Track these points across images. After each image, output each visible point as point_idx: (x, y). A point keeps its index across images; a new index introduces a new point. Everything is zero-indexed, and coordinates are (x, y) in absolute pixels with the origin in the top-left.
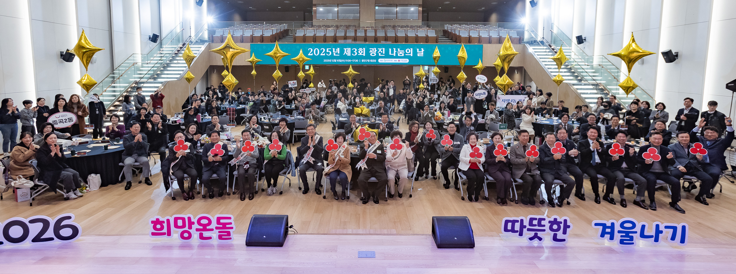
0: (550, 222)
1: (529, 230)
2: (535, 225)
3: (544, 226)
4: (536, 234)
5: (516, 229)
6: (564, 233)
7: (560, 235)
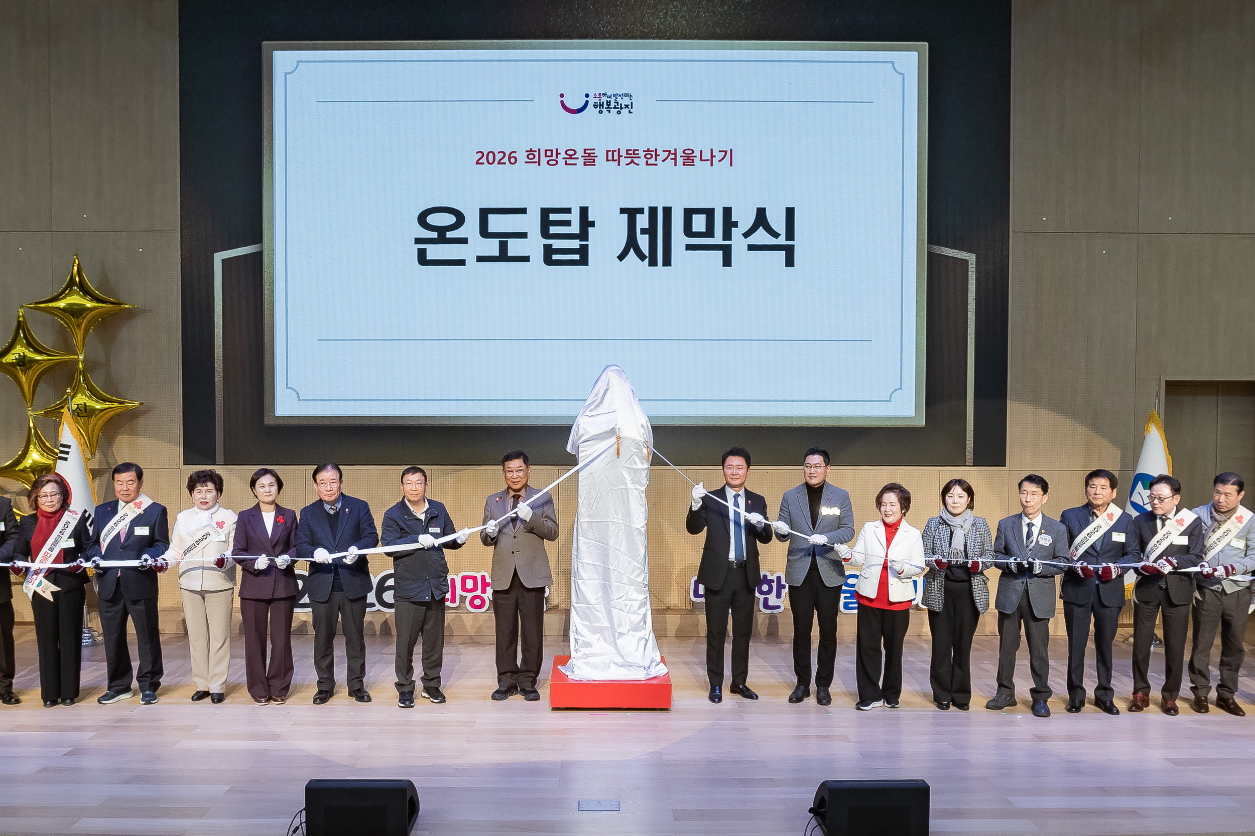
6: (778, 596)
7: (773, 599)
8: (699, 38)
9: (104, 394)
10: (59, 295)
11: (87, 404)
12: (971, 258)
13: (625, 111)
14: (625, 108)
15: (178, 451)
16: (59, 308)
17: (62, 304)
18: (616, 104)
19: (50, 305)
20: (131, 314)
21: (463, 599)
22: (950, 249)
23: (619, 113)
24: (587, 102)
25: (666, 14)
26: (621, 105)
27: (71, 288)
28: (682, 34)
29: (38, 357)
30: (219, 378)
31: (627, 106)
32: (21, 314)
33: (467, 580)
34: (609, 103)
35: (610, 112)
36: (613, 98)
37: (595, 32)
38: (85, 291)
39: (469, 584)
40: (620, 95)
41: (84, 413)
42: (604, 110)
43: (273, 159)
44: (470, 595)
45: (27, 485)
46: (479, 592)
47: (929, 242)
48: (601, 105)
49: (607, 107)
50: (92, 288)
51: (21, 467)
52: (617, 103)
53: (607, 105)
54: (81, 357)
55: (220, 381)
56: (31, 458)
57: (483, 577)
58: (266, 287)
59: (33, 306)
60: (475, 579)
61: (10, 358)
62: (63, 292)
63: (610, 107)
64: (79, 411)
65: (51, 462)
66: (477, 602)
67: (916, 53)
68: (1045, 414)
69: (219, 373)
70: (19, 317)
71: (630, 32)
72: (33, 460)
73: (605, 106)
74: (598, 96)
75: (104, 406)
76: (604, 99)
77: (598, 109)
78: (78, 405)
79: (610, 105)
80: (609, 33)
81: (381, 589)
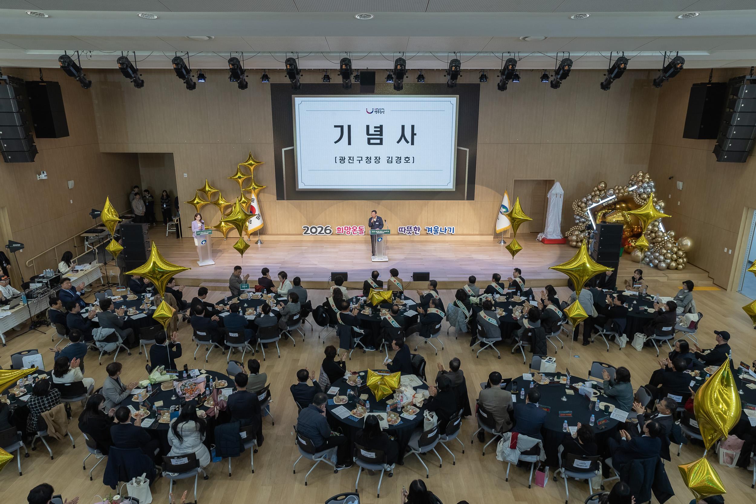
1: (407, 231)
4: (409, 232)
6: (419, 231)
7: (417, 232)
9: (258, 184)
10: (247, 162)
12: (468, 150)
13: (382, 113)
15: (275, 197)
16: (247, 164)
19: (244, 164)
20: (263, 165)
21: (345, 232)
22: (463, 148)
23: (381, 113)
24: (373, 111)
26: (382, 111)
27: (249, 160)
28: (397, 93)
29: (243, 176)
30: (284, 179)
34: (378, 111)
38: (253, 160)
39: (346, 228)
40: (381, 109)
41: (254, 189)
44: (346, 231)
46: (349, 230)
47: (458, 146)
48: (377, 111)
52: (380, 111)
54: (253, 176)
57: (350, 227)
58: (295, 157)
59: (241, 164)
60: (348, 227)
61: (237, 177)
66: (348, 233)
67: (456, 98)
68: (485, 188)
70: (238, 167)
71: (384, 93)
72: (243, 201)
75: (258, 187)
76: (377, 110)
80: (379, 93)
81: (326, 230)
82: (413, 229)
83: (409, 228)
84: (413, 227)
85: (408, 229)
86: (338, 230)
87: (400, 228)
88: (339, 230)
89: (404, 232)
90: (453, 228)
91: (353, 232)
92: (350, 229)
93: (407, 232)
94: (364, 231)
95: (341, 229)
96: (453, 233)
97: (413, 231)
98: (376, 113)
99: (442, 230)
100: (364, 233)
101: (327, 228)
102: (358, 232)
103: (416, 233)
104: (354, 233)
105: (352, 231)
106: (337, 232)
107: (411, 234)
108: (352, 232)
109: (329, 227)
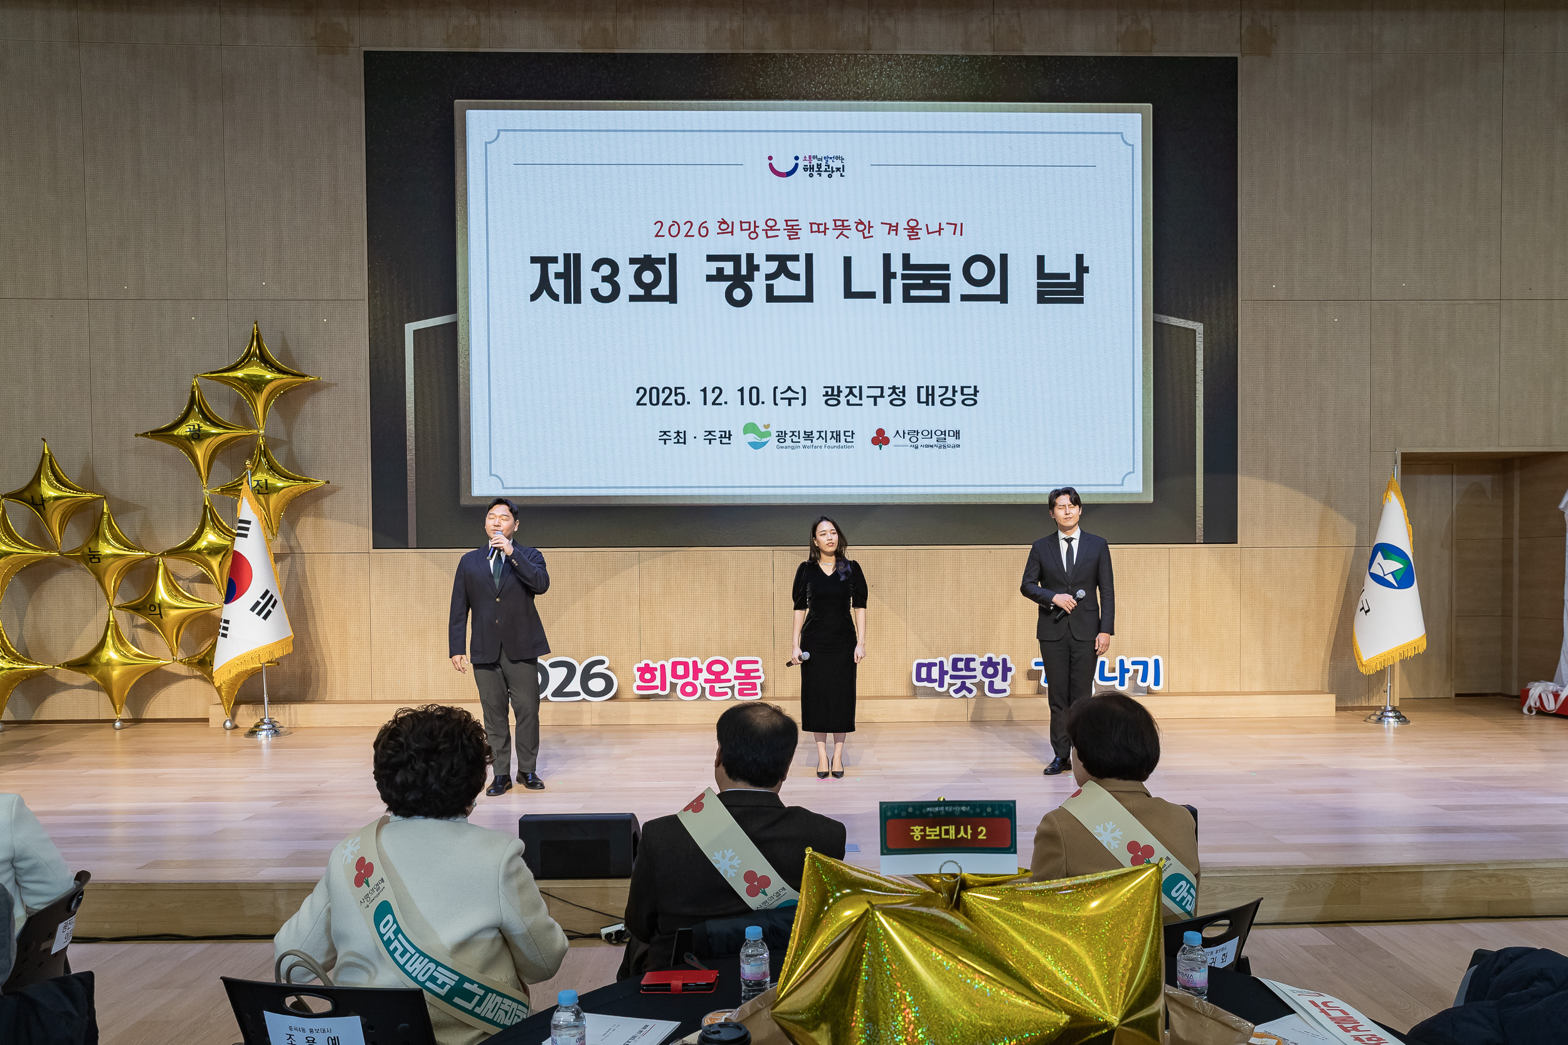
0: (982, 663)
1: (952, 677)
2: (961, 670)
3: (974, 670)
4: (963, 684)
5: (933, 677)
6: (1004, 679)
7: (998, 683)
8: (915, 100)
9: (287, 471)
10: (237, 365)
11: (268, 482)
12: (1199, 327)
13: (836, 175)
14: (837, 171)
15: (367, 534)
16: (237, 378)
17: (240, 374)
18: (827, 167)
19: (226, 374)
20: (315, 388)
21: (674, 685)
22: (1177, 319)
23: (830, 176)
24: (797, 165)
25: (881, 73)
26: (832, 168)
27: (250, 359)
28: (897, 95)
29: (214, 430)
30: (411, 455)
31: (838, 169)
32: (195, 384)
33: (678, 666)
34: (819, 166)
35: (820, 176)
36: (824, 161)
37: (807, 92)
38: (265, 361)
39: (680, 670)
40: (831, 158)
41: (264, 490)
42: (815, 174)
43: (467, 224)
44: (681, 682)
45: (202, 567)
46: (690, 679)
47: (1157, 310)
48: (812, 168)
49: (817, 170)
50: (273, 358)
51: (195, 548)
52: (829, 166)
53: (818, 168)
54: (261, 432)
55: (412, 459)
56: (206, 540)
57: (695, 663)
58: (461, 360)
59: (208, 375)
60: (686, 664)
61: (184, 430)
62: (240, 363)
63: (821, 170)
64: (260, 489)
65: (229, 543)
66: (689, 689)
67: (1140, 115)
68: (1278, 490)
69: (411, 450)
70: (193, 387)
71: (843, 93)
72: (208, 542)
73: (816, 169)
74: (808, 159)
75: (287, 484)
76: (815, 162)
77: (808, 172)
78: (258, 481)
79: (821, 168)
80: (821, 94)
81: (587, 676)
82: (980, 668)
83: (961, 665)
84: (979, 660)
85: (955, 668)
86: (642, 679)
87: (920, 666)
88: (648, 676)
89: (941, 685)
90: (1157, 662)
91: (712, 688)
92: (697, 671)
93: (951, 685)
94: (758, 682)
95: (658, 674)
96: (1157, 683)
97: (980, 677)
98: (811, 176)
99: (1107, 674)
100: (758, 690)
101: (596, 669)
102: (732, 688)
103: (992, 689)
104: (713, 692)
105: (707, 681)
106: (639, 688)
107: (970, 691)
108: (707, 686)
109: (602, 662)
